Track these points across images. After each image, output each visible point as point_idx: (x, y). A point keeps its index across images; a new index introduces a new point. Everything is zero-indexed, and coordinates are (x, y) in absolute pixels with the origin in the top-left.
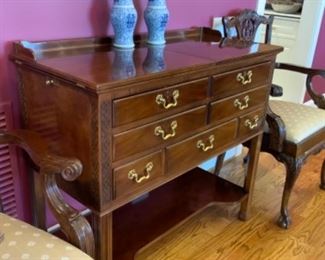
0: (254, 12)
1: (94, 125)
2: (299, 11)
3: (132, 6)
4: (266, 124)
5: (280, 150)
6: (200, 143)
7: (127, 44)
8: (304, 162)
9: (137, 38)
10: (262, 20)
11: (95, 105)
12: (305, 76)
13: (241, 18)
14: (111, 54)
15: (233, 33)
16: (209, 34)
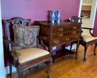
0: (78, 17)
1: (50, 32)
2: (89, 17)
3: (54, 15)
4: (80, 38)
5: (83, 44)
6: (66, 39)
7: (53, 22)
8: (88, 46)
9: (55, 21)
10: (80, 18)
11: (50, 29)
12: (89, 30)
13: (75, 18)
14: (50, 24)
15: (73, 21)
16: (68, 21)
